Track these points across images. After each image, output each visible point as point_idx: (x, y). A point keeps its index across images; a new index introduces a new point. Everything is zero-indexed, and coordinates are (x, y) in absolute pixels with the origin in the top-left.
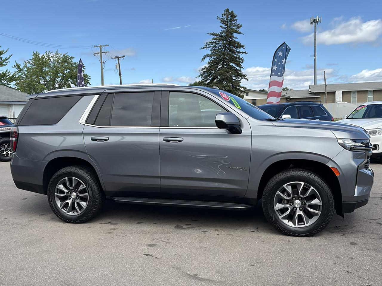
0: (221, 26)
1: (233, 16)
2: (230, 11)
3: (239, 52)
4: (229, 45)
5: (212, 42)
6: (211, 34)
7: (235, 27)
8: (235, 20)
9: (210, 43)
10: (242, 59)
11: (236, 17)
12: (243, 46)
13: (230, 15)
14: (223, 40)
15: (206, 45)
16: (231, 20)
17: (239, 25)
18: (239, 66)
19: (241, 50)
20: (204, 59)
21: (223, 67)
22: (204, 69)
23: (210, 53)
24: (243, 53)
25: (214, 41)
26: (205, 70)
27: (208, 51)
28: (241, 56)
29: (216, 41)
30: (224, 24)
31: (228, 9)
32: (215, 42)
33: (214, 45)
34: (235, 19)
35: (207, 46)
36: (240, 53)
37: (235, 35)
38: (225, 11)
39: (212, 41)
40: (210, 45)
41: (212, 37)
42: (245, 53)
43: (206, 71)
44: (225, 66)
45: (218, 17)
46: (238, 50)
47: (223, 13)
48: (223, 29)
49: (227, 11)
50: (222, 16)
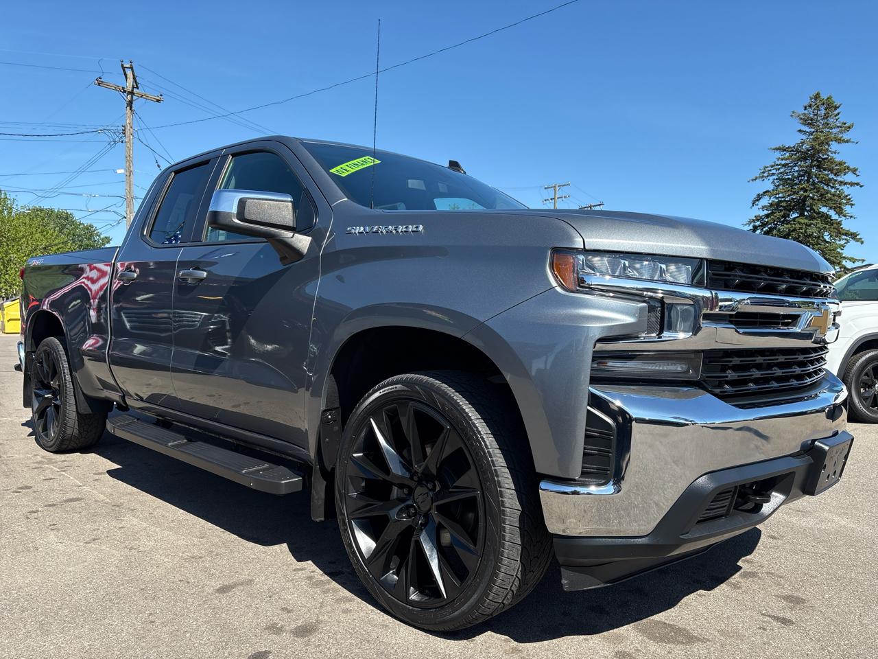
0: (800, 131)
1: (830, 106)
2: (824, 96)
3: (841, 183)
4: (819, 167)
5: (777, 165)
6: (776, 149)
7: (834, 131)
8: (836, 116)
9: (772, 166)
10: (848, 197)
11: (836, 108)
12: (854, 171)
13: (823, 104)
14: (805, 159)
15: (763, 172)
16: (826, 117)
17: (845, 124)
18: (840, 211)
19: (849, 177)
20: (758, 200)
21: (802, 214)
22: (754, 221)
23: (770, 187)
24: (852, 184)
25: (783, 162)
26: (758, 223)
27: (768, 185)
28: (846, 190)
29: (787, 162)
30: (809, 124)
31: (818, 94)
32: (785, 165)
33: (781, 170)
34: (836, 112)
35: (766, 174)
36: (846, 184)
37: (834, 146)
38: (811, 99)
39: (777, 163)
40: (774, 171)
41: (778, 154)
42: (858, 184)
43: (759, 226)
44: (806, 213)
45: (794, 112)
46: (839, 179)
47: (807, 102)
48: (804, 137)
49: (817, 96)
50: (805, 110)
